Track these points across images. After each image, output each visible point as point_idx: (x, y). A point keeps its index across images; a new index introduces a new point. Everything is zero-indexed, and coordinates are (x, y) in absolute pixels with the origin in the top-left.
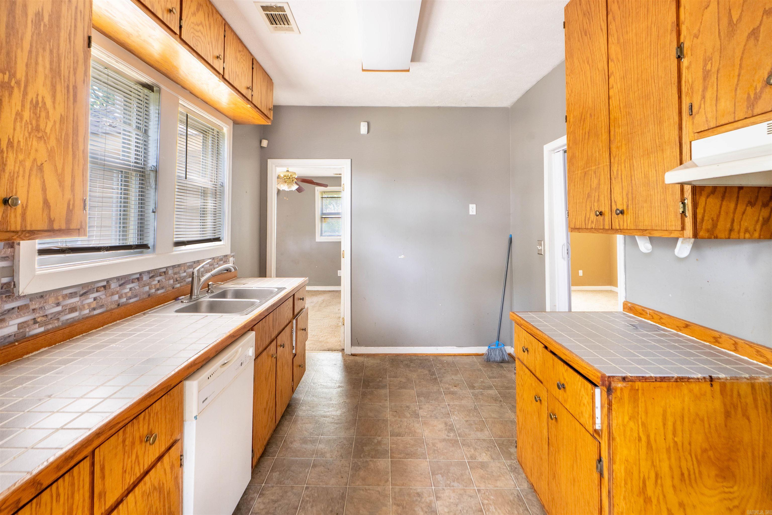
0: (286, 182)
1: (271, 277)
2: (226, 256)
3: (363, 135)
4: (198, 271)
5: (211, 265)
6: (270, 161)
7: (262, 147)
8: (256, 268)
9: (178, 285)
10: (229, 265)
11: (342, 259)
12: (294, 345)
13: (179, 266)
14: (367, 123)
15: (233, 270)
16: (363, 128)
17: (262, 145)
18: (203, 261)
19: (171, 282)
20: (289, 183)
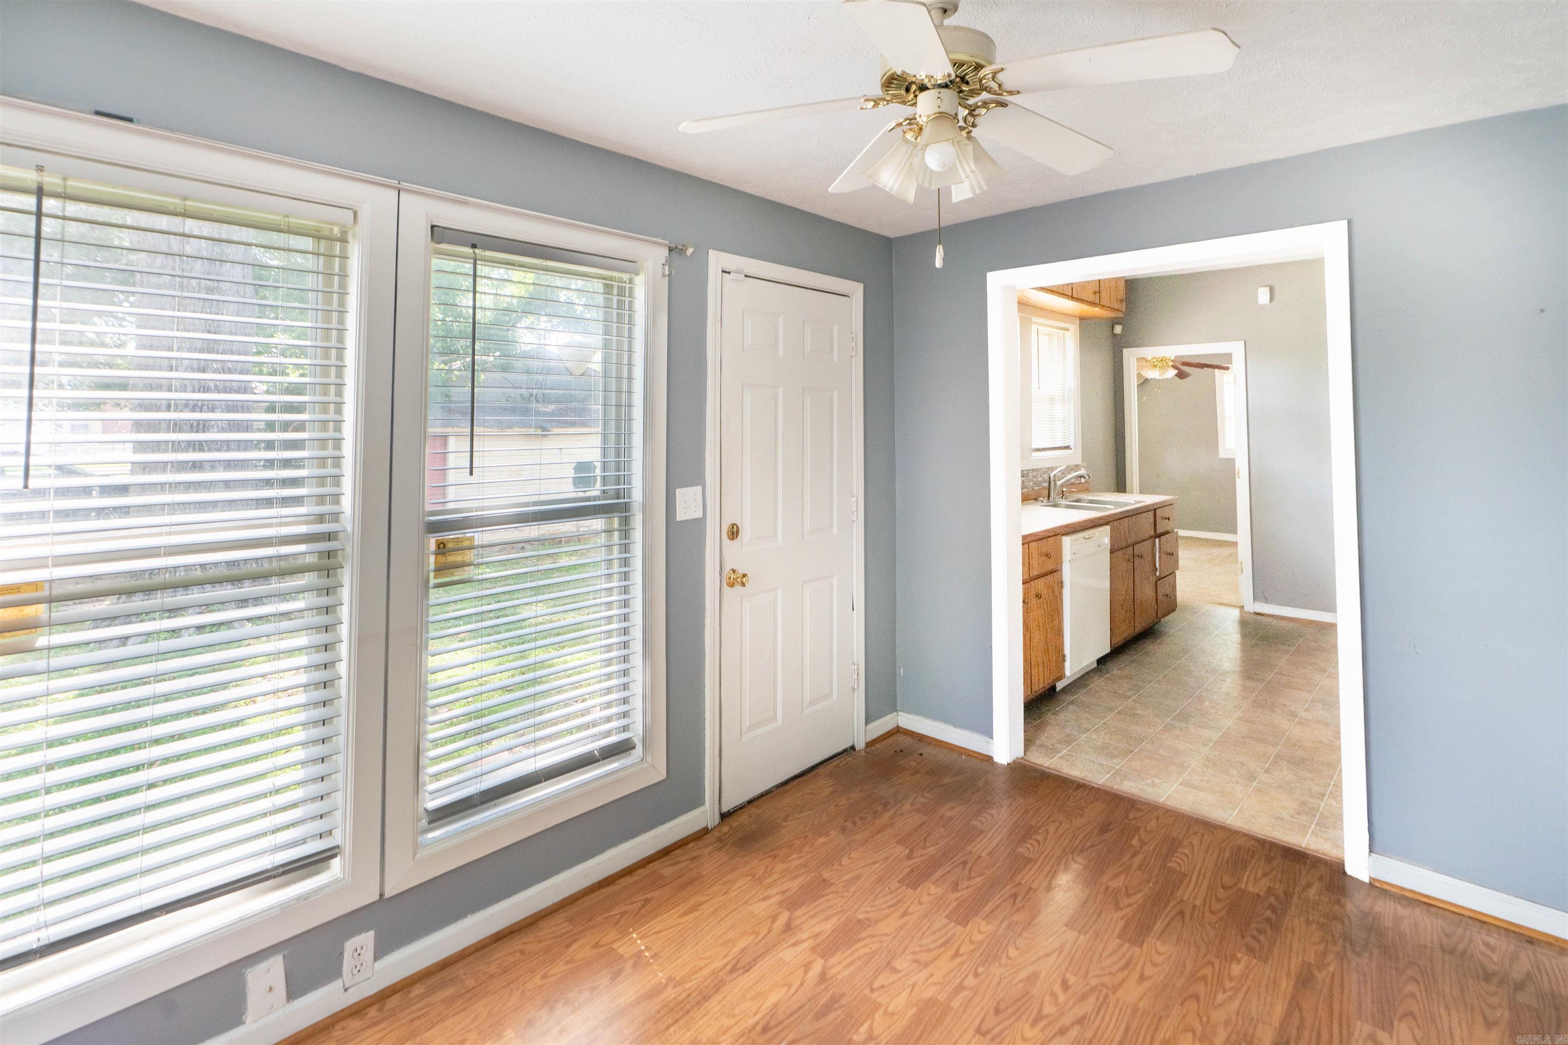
0: (1156, 366)
1: (1132, 493)
2: (1078, 465)
3: (1264, 306)
4: (1055, 475)
5: (1063, 474)
6: (1126, 351)
7: (1114, 335)
8: (1112, 480)
9: (1036, 488)
10: (1082, 472)
11: (1237, 481)
12: (1157, 566)
13: (1037, 470)
14: (1268, 288)
15: (1087, 477)
16: (1263, 296)
17: (1115, 332)
18: (1056, 468)
19: (1031, 483)
20: (1161, 368)
